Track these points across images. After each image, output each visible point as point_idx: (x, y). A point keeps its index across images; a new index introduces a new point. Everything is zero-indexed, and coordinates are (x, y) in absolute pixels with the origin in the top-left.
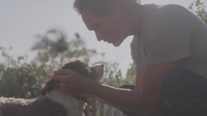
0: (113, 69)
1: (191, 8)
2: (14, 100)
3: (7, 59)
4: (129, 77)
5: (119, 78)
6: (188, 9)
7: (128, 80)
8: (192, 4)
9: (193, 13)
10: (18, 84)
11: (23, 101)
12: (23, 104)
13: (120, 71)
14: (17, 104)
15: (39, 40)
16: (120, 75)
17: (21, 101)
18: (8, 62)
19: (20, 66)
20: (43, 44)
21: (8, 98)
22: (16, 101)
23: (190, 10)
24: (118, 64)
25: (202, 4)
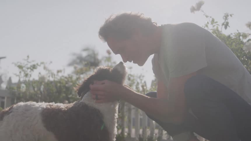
0: (139, 81)
1: (207, 26)
2: (54, 105)
3: (47, 72)
4: (154, 87)
5: (145, 88)
6: (205, 27)
7: (152, 89)
8: (208, 23)
9: (209, 31)
10: (57, 94)
11: (62, 106)
12: (62, 109)
13: (145, 82)
14: (57, 108)
15: (74, 57)
16: (146, 85)
17: (60, 106)
18: (48, 75)
19: (59, 78)
20: (78, 61)
21: (48, 103)
22: (56, 106)
23: (206, 28)
24: (143, 76)
25: (217, 22)
